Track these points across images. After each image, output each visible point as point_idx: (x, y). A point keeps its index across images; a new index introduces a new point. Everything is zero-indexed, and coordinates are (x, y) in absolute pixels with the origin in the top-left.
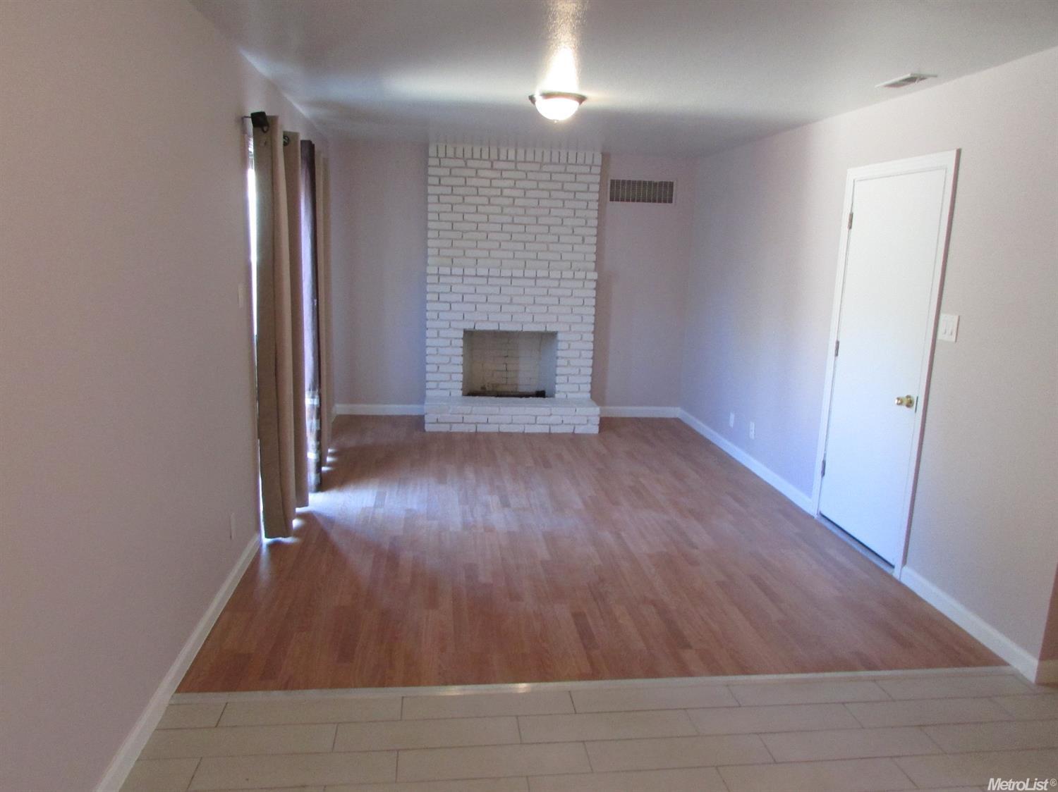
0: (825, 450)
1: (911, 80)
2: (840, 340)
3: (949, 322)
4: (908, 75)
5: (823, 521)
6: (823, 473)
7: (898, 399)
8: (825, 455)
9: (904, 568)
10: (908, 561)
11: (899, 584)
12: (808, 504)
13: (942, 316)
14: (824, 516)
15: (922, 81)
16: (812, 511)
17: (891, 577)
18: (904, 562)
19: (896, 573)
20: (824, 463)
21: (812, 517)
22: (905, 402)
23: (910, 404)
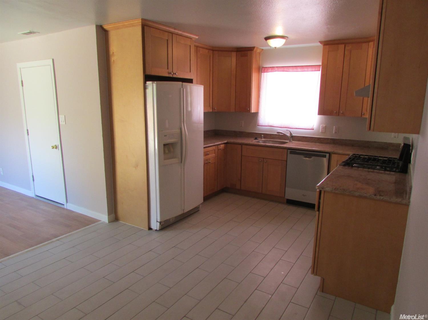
0: (32, 171)
1: (30, 33)
2: (28, 129)
3: (62, 117)
4: (29, 31)
5: (38, 198)
6: (33, 180)
7: (52, 147)
8: (33, 173)
9: (67, 204)
10: (68, 201)
11: (67, 209)
12: (30, 194)
13: (60, 116)
14: (38, 196)
15: (35, 34)
16: (33, 195)
17: (64, 209)
18: (67, 202)
19: (65, 207)
20: (33, 176)
21: (33, 198)
22: (55, 147)
23: (56, 148)
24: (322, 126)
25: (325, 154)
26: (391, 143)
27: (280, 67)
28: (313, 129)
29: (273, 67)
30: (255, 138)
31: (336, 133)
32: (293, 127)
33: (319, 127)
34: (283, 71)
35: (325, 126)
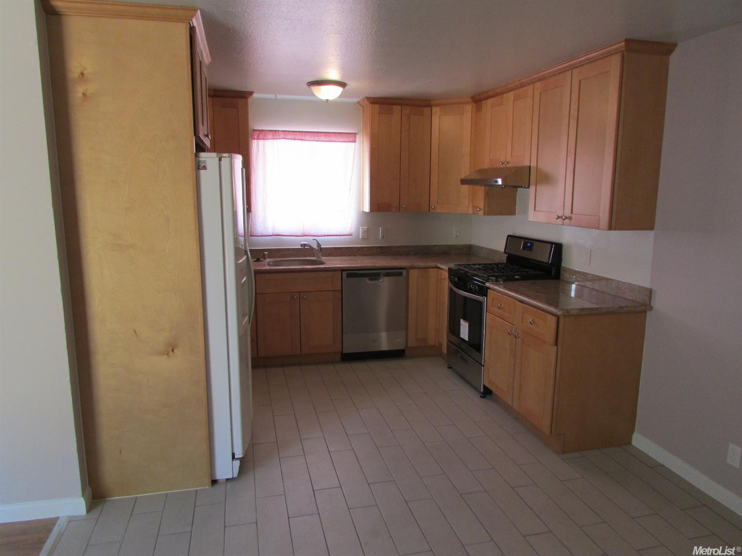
24: (362, 229)
25: (400, 271)
26: (454, 245)
27: (288, 131)
28: (351, 235)
29: (276, 131)
30: (256, 259)
31: (383, 237)
32: (320, 234)
33: (358, 229)
34: (295, 139)
35: (368, 229)
